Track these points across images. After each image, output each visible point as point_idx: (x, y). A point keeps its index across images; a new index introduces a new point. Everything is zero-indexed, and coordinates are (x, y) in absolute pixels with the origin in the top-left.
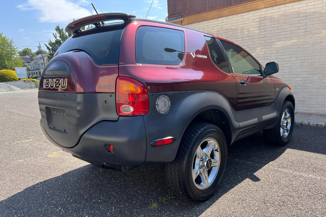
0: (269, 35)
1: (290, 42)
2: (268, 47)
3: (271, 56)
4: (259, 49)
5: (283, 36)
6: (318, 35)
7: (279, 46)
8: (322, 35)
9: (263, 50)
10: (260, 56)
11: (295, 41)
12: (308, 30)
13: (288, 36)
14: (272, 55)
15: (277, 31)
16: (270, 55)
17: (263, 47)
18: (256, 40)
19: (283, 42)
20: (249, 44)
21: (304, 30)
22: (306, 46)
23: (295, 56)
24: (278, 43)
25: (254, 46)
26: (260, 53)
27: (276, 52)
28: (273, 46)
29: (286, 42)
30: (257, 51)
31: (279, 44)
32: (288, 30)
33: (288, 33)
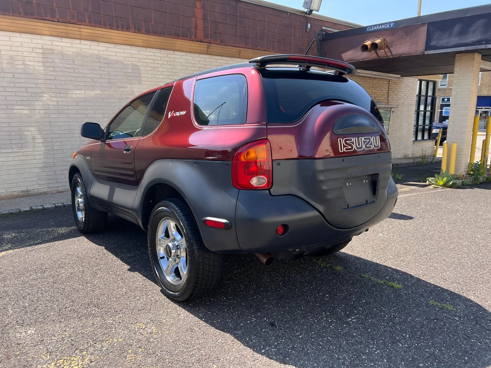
0: (62, 78)
1: (92, 93)
2: (62, 95)
3: (68, 109)
4: (47, 96)
5: (82, 84)
6: (123, 89)
7: (78, 96)
8: (128, 90)
9: (55, 99)
10: (51, 107)
11: (98, 92)
12: (112, 81)
13: (88, 84)
14: (70, 107)
15: (72, 75)
16: (66, 107)
17: (53, 95)
18: (40, 81)
19: (83, 92)
20: (27, 85)
21: (108, 81)
22: (112, 101)
23: (101, 112)
24: (77, 92)
25: (38, 90)
26: (49, 103)
27: (75, 104)
28: (69, 95)
29: (87, 92)
30: (45, 99)
31: (79, 94)
32: (89, 76)
33: (89, 80)
